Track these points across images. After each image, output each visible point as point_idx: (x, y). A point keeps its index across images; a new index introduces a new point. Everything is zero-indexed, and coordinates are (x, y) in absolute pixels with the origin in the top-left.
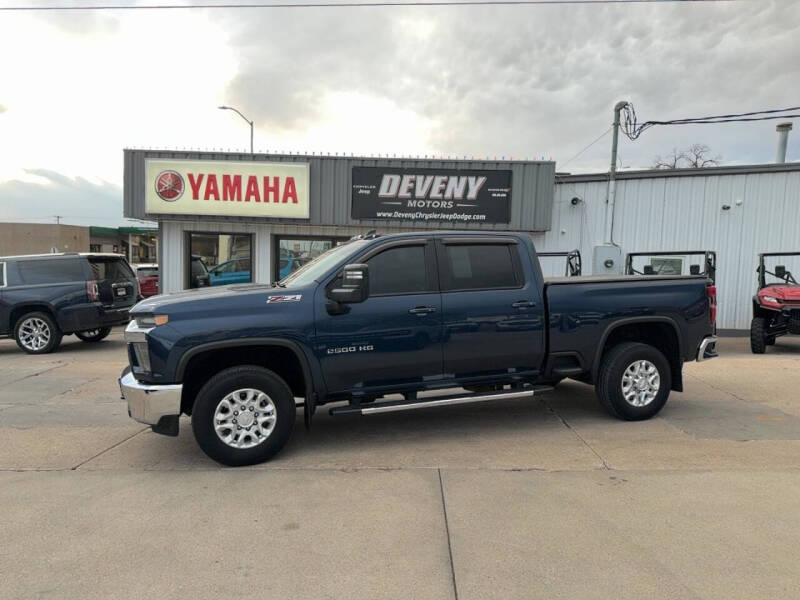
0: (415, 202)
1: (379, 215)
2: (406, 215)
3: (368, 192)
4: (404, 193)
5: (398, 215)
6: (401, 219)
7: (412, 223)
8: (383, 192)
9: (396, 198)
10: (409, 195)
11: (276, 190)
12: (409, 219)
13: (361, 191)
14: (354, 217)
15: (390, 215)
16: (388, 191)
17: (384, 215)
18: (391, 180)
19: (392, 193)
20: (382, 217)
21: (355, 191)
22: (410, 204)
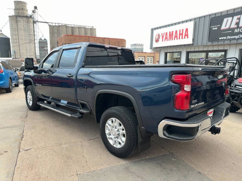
0: (239, 29)
1: (220, 39)
2: (233, 37)
3: (216, 28)
4: (233, 26)
5: (229, 37)
6: (230, 40)
7: (236, 41)
8: (223, 27)
9: (229, 29)
10: (236, 26)
11: (182, 34)
12: (235, 39)
13: (214, 29)
14: (209, 41)
15: (225, 38)
16: (225, 26)
17: (222, 38)
18: (228, 20)
19: (228, 27)
20: (221, 39)
21: (210, 29)
22: (236, 31)
